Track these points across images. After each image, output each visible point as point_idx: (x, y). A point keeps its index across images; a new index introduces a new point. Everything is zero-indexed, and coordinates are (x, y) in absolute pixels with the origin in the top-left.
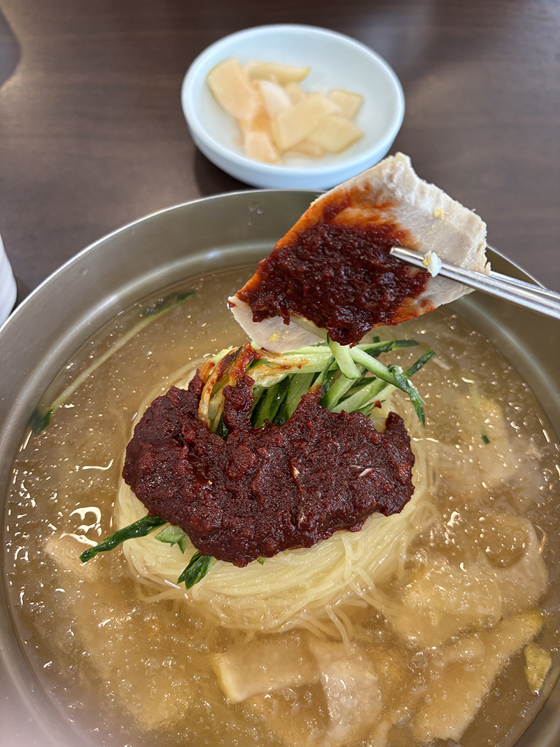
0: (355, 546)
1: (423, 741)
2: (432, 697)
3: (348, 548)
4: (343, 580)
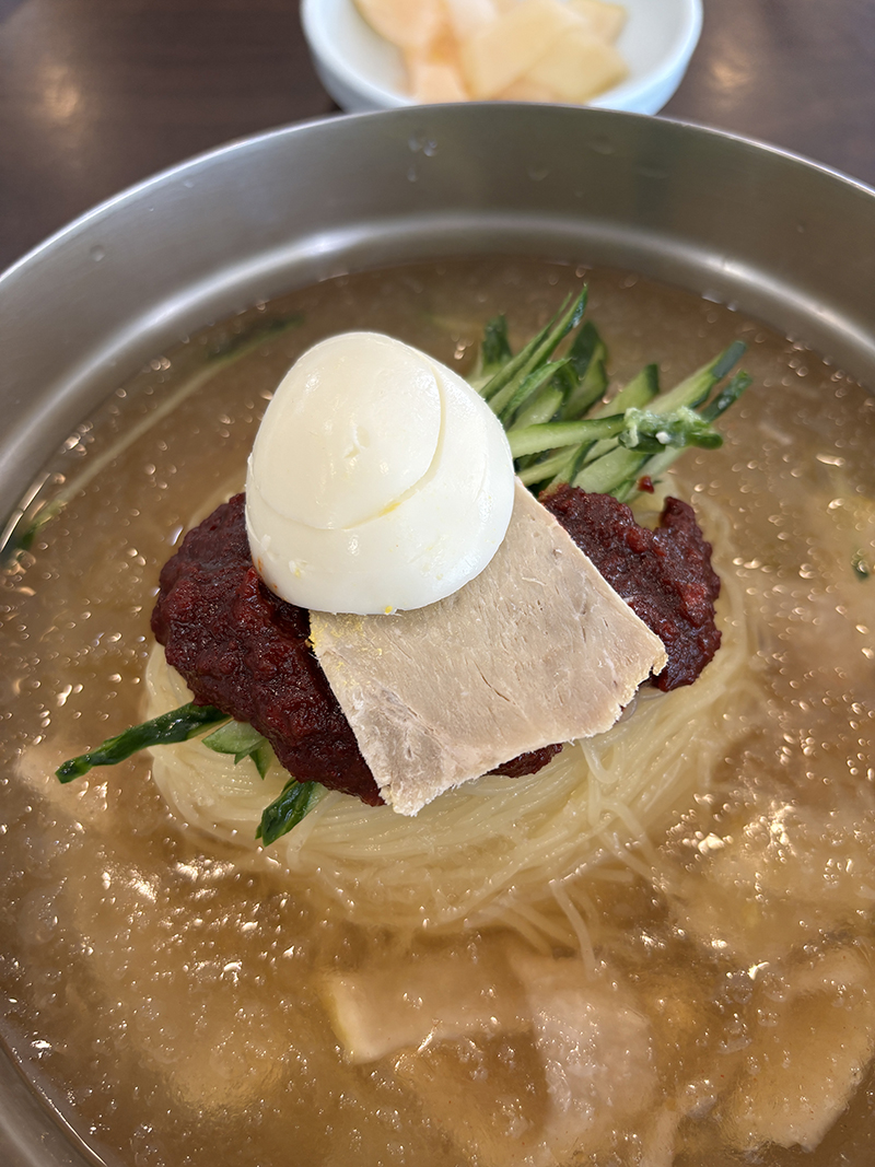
0: (608, 760)
1: (743, 1148)
2: (761, 1062)
3: (593, 763)
4: (586, 827)
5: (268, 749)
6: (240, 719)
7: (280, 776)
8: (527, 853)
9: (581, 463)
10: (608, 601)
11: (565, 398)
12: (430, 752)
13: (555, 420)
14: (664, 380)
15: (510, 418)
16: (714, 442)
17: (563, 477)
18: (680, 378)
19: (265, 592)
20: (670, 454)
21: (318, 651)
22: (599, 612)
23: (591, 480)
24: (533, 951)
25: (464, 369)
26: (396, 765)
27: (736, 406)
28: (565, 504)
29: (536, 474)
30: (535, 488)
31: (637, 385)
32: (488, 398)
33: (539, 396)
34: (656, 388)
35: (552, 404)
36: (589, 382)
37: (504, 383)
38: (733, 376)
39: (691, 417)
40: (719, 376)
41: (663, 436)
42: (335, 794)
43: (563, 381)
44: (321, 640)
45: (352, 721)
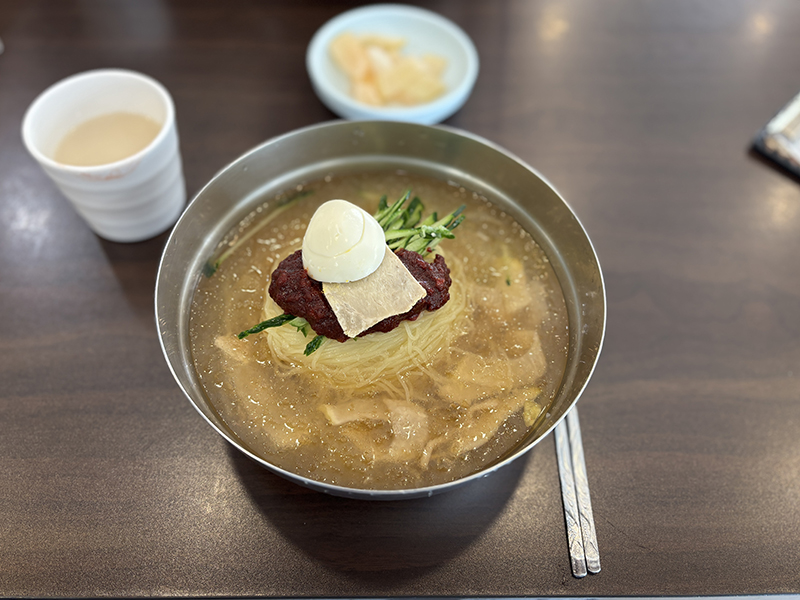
0: (414, 333)
3: (409, 333)
4: (408, 355)
5: (309, 327)
6: (301, 316)
7: (312, 335)
8: (388, 362)
9: (407, 243)
10: (412, 280)
11: (404, 223)
12: (359, 321)
13: (401, 228)
14: (439, 215)
15: (386, 228)
16: (452, 237)
17: (402, 246)
18: (443, 216)
19: (309, 278)
20: (437, 241)
21: (325, 294)
22: (409, 283)
23: (410, 248)
24: (390, 398)
25: (372, 213)
26: (349, 324)
27: (459, 227)
28: (402, 255)
29: (393, 246)
30: (393, 250)
31: (429, 219)
32: (379, 222)
33: (396, 221)
34: (436, 219)
35: (400, 224)
36: (414, 217)
37: (384, 217)
38: (460, 216)
39: (443, 229)
40: (455, 216)
41: (433, 235)
42: (330, 340)
43: (405, 217)
44: (326, 290)
45: (336, 312)
